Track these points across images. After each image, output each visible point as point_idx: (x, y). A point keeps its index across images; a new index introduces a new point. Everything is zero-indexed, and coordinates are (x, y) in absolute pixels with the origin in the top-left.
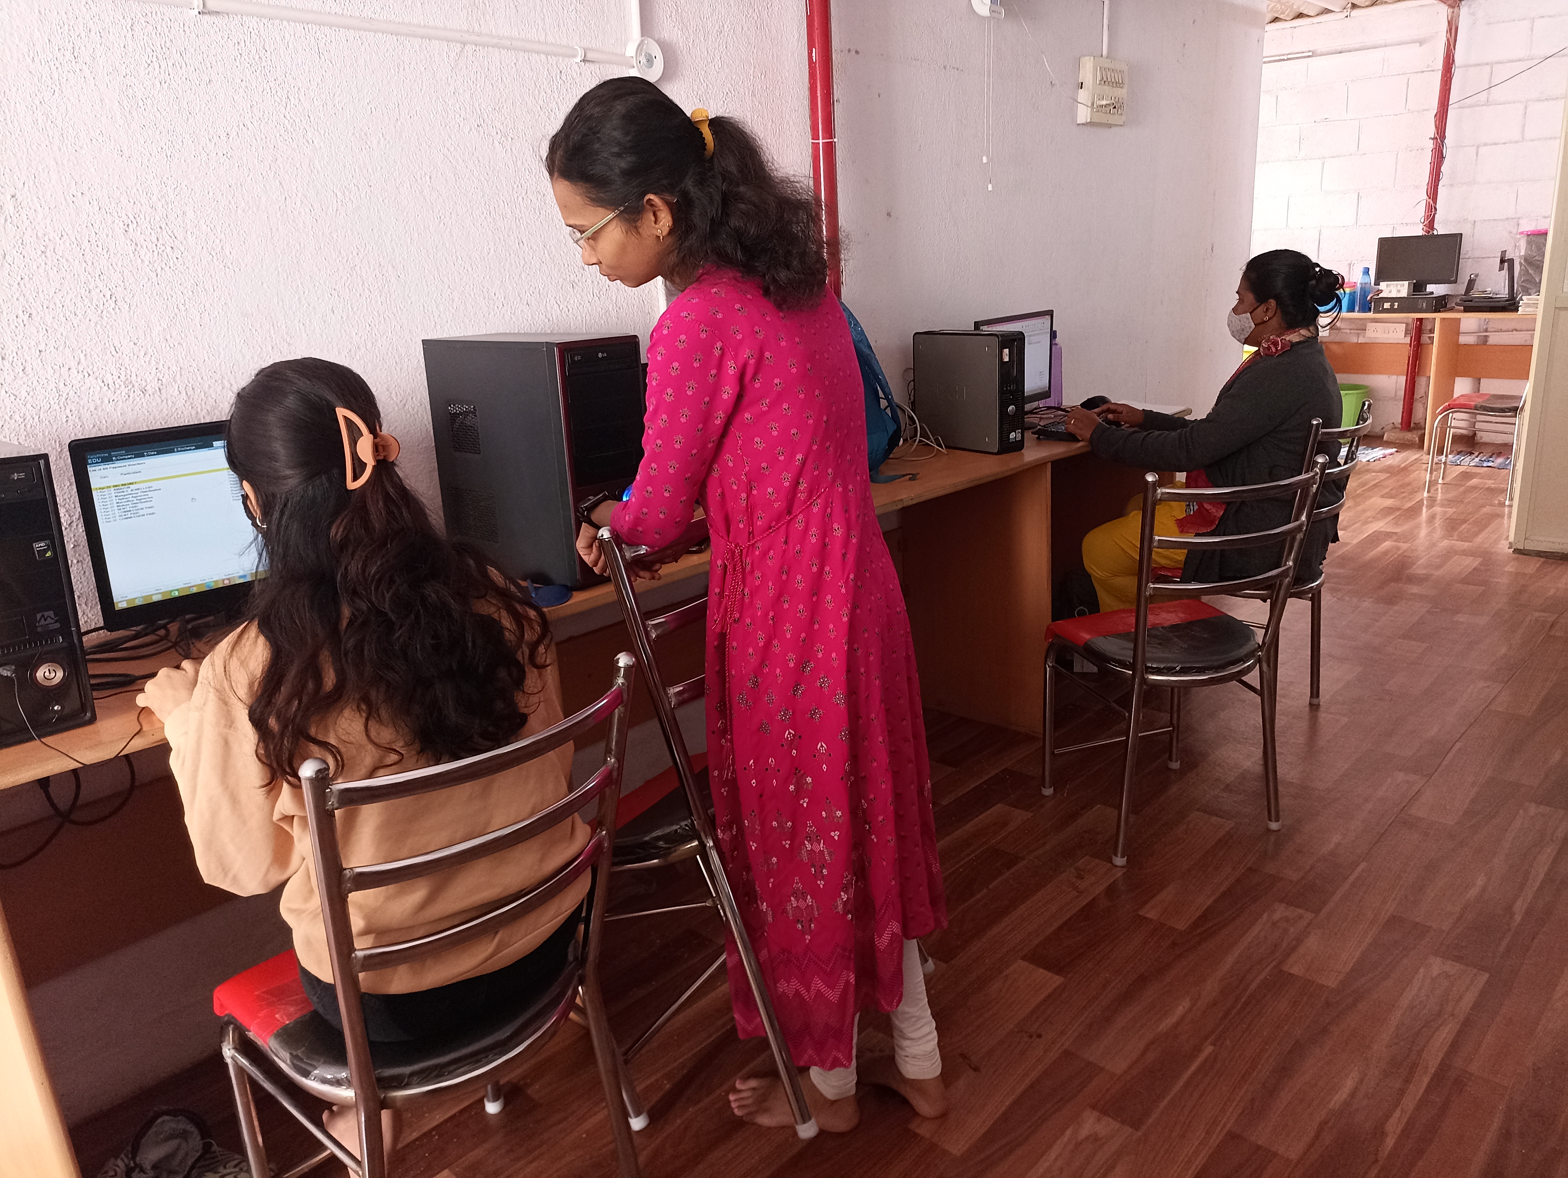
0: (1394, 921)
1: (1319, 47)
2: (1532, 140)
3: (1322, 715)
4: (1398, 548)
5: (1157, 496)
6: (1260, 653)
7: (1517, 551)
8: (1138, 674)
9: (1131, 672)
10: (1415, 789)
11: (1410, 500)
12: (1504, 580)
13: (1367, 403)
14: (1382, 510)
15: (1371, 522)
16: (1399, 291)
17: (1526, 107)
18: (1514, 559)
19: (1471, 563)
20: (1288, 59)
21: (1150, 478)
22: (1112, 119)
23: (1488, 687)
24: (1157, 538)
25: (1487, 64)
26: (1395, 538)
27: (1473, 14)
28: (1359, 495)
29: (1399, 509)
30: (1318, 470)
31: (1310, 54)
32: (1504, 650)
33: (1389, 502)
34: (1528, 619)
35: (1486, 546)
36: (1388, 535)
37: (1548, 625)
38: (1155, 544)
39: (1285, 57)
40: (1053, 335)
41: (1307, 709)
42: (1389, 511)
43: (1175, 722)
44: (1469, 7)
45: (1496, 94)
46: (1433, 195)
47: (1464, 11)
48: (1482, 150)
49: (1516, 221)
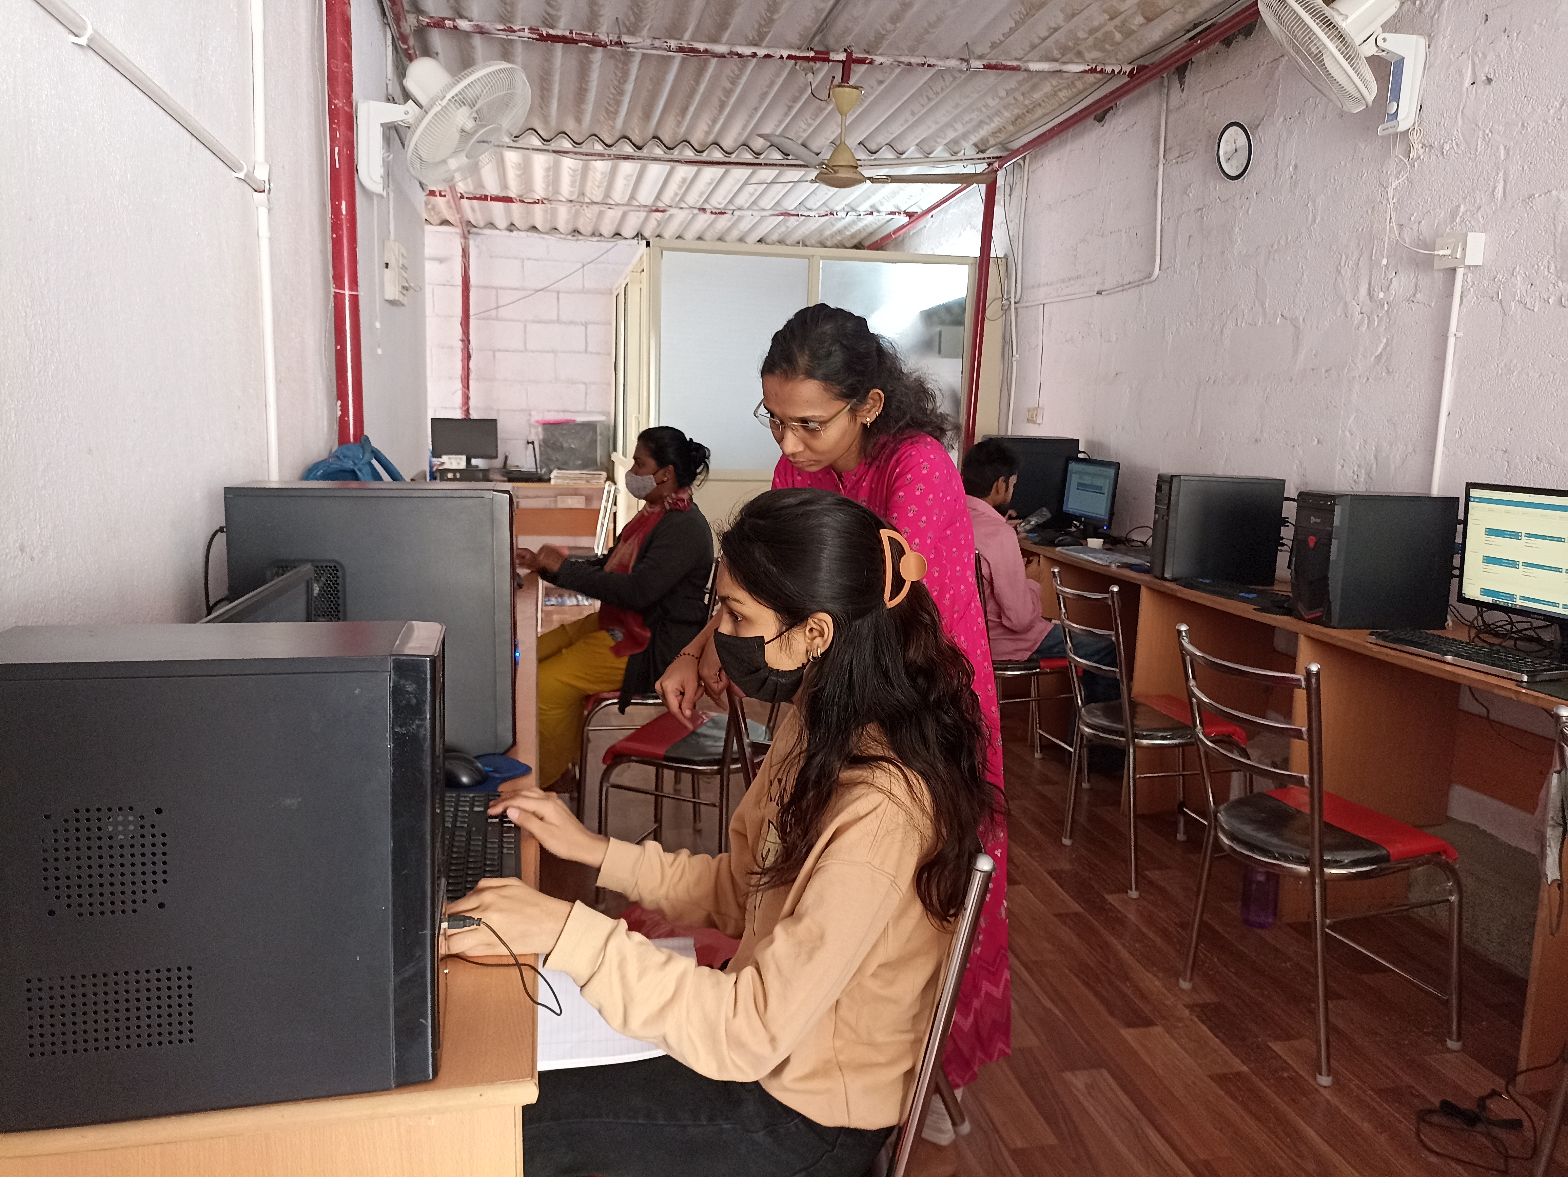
2: (532, 352)
16: (458, 463)
17: (525, 326)
25: (495, 288)
44: (475, 240)
45: (503, 312)
46: (466, 386)
47: (472, 243)
48: (498, 355)
49: (529, 412)
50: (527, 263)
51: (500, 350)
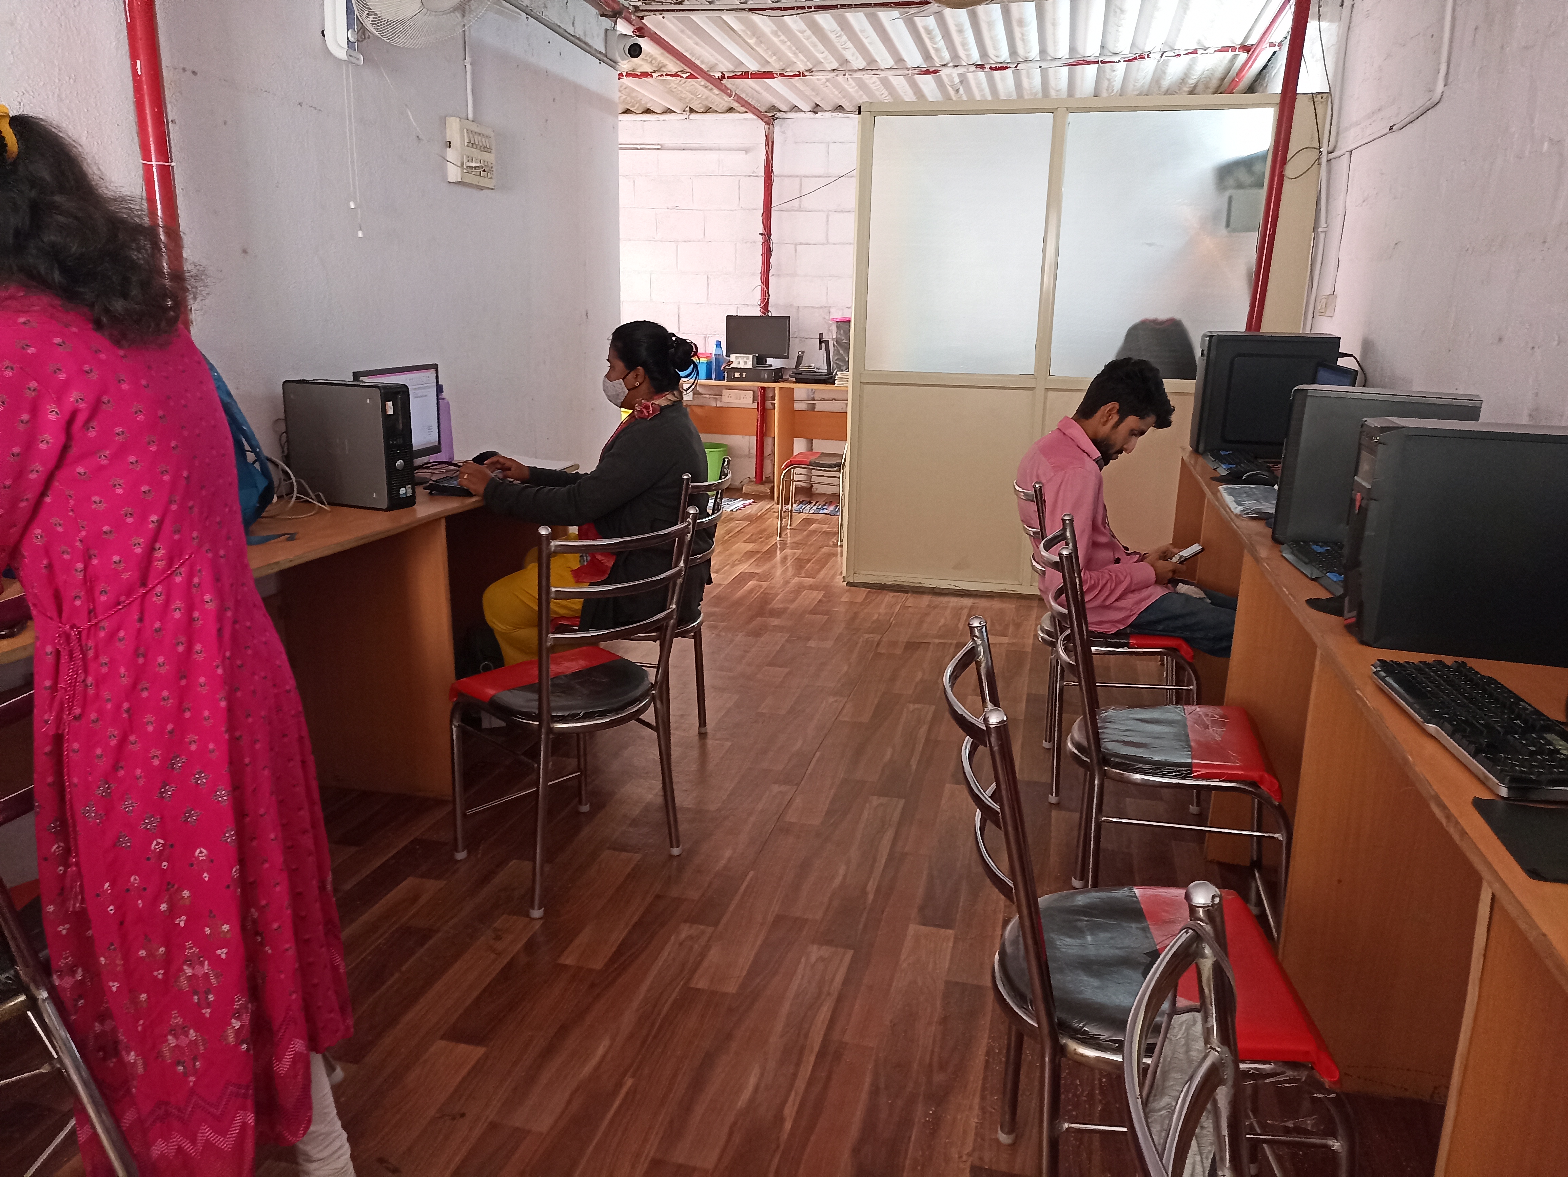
0: (779, 919)
1: (666, 141)
2: (834, 244)
3: (710, 742)
4: (761, 587)
5: (550, 549)
6: (654, 692)
7: (849, 584)
8: (545, 724)
9: (537, 723)
10: (788, 798)
11: (767, 544)
12: (842, 609)
13: (726, 460)
14: (746, 553)
15: (737, 565)
16: (745, 363)
17: (828, 216)
18: (848, 591)
19: (818, 595)
20: (641, 149)
21: (544, 531)
22: (484, 182)
23: (836, 701)
24: (553, 589)
25: (797, 176)
26: (757, 577)
27: (783, 132)
28: (727, 541)
29: (759, 552)
30: (690, 521)
31: (659, 147)
32: (845, 668)
33: (750, 547)
34: (861, 640)
35: (827, 580)
36: (752, 575)
37: (876, 644)
38: (553, 595)
39: (639, 147)
40: (439, 389)
41: (697, 738)
42: (751, 554)
43: (582, 766)
44: (781, 126)
45: (806, 202)
46: (766, 282)
47: (777, 129)
48: (799, 248)
49: (828, 309)
50: (832, 146)
51: (801, 244)
